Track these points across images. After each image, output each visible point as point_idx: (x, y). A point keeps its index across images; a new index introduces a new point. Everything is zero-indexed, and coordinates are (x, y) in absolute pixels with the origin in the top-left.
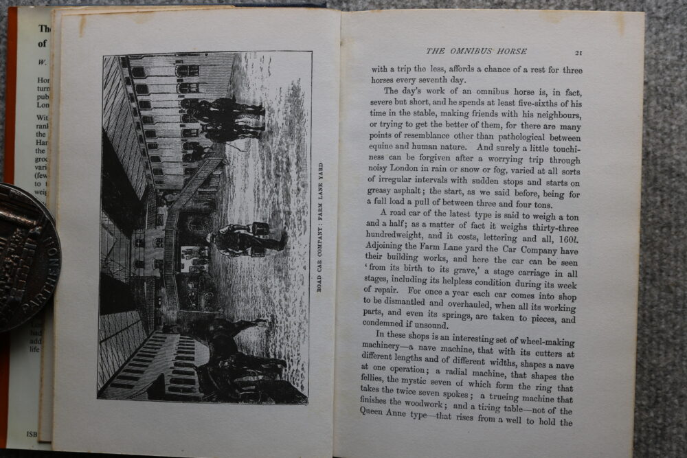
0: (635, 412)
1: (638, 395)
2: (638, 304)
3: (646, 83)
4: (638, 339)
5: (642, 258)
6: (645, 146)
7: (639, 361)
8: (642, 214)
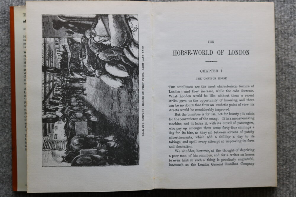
0: (277, 166)
1: (278, 159)
2: (277, 122)
3: (276, 29)
4: (277, 136)
5: (277, 102)
6: (277, 55)
7: (278, 145)
8: (277, 84)
